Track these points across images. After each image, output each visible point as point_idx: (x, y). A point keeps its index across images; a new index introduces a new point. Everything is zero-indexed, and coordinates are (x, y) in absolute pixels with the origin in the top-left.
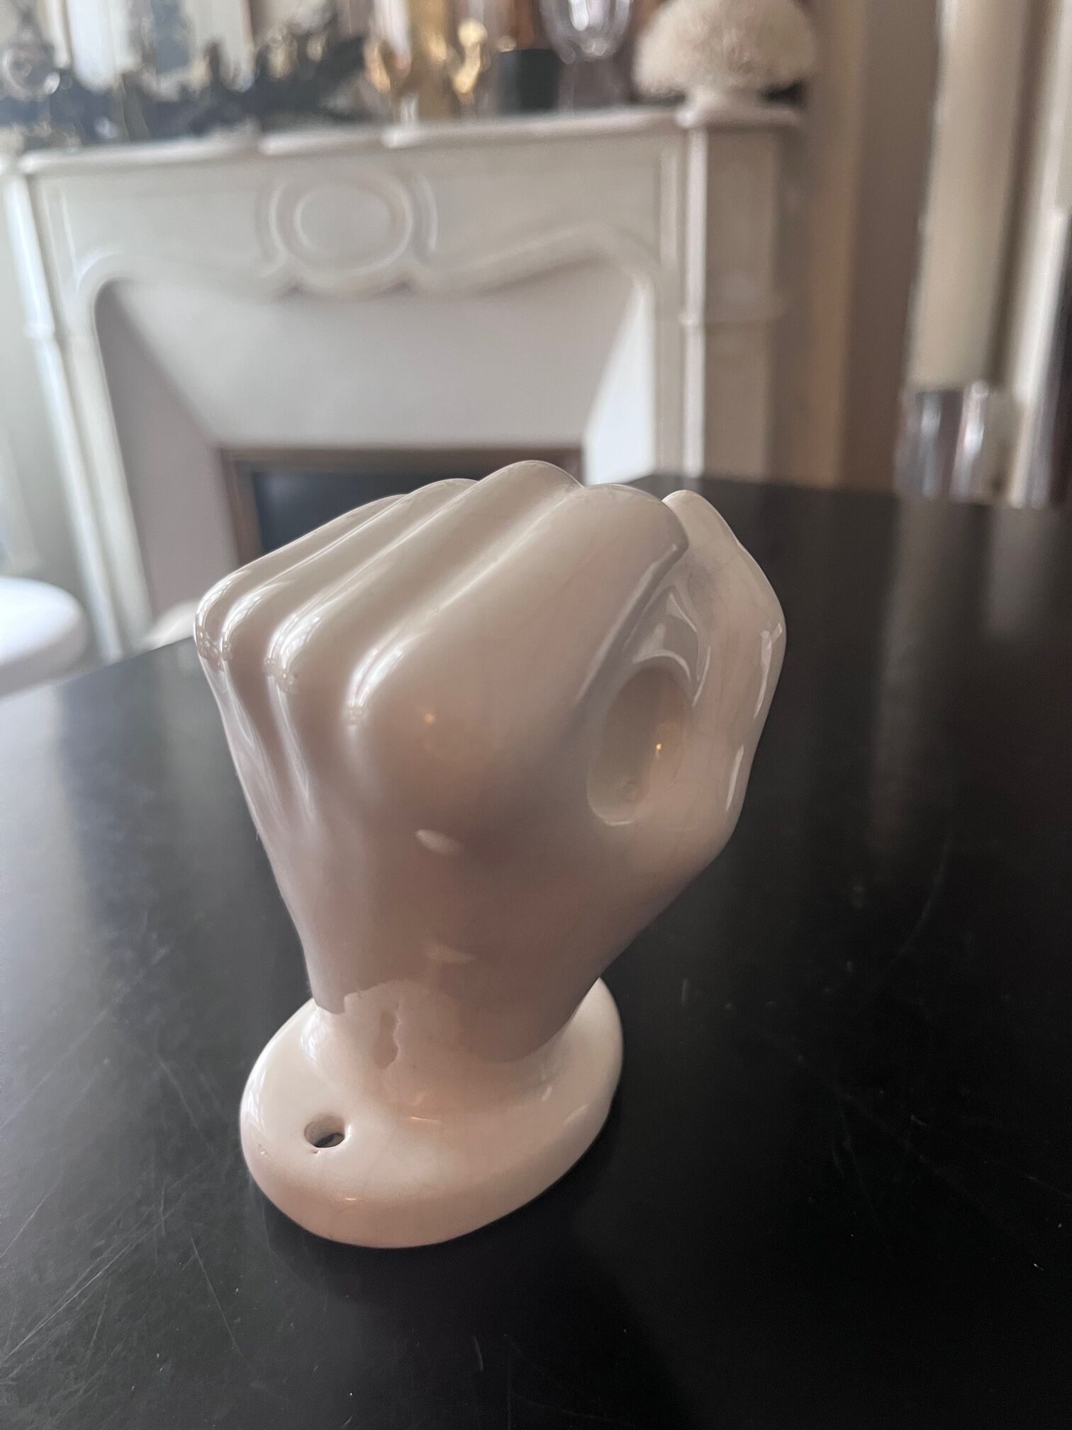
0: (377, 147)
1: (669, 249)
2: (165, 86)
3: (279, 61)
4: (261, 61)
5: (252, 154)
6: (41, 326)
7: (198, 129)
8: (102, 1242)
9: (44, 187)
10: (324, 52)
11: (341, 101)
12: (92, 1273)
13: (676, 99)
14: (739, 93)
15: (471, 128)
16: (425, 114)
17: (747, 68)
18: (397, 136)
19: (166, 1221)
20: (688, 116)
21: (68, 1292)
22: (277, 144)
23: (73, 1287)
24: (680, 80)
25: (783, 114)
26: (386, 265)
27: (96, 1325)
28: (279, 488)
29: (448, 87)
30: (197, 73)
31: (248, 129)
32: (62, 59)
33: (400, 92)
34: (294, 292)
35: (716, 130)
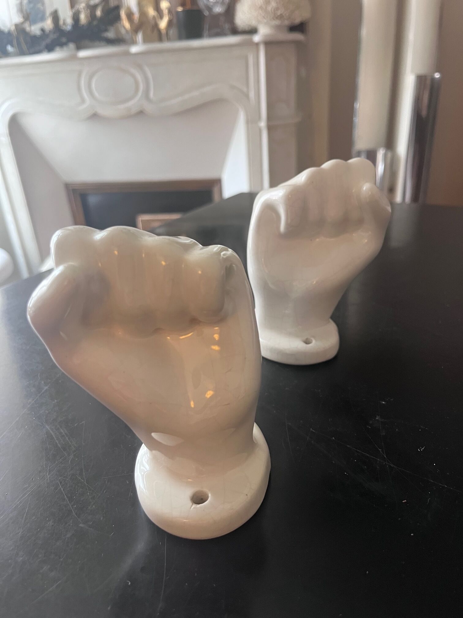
0: (127, 54)
1: (252, 94)
2: (35, 29)
3: (83, 18)
4: (76, 18)
5: (74, 58)
7: (50, 49)
8: (27, 485)
10: (101, 13)
11: (110, 34)
12: (24, 495)
13: (253, 31)
14: (278, 28)
15: (166, 45)
16: (146, 40)
17: (281, 17)
18: (134, 49)
20: (257, 38)
21: (15, 502)
22: (83, 54)
23: (17, 500)
24: (254, 23)
25: (297, 36)
26: (133, 104)
27: (25, 511)
28: (93, 200)
29: (156, 26)
30: (48, 24)
31: (72, 46)
33: (136, 29)
34: (94, 117)
35: (269, 44)
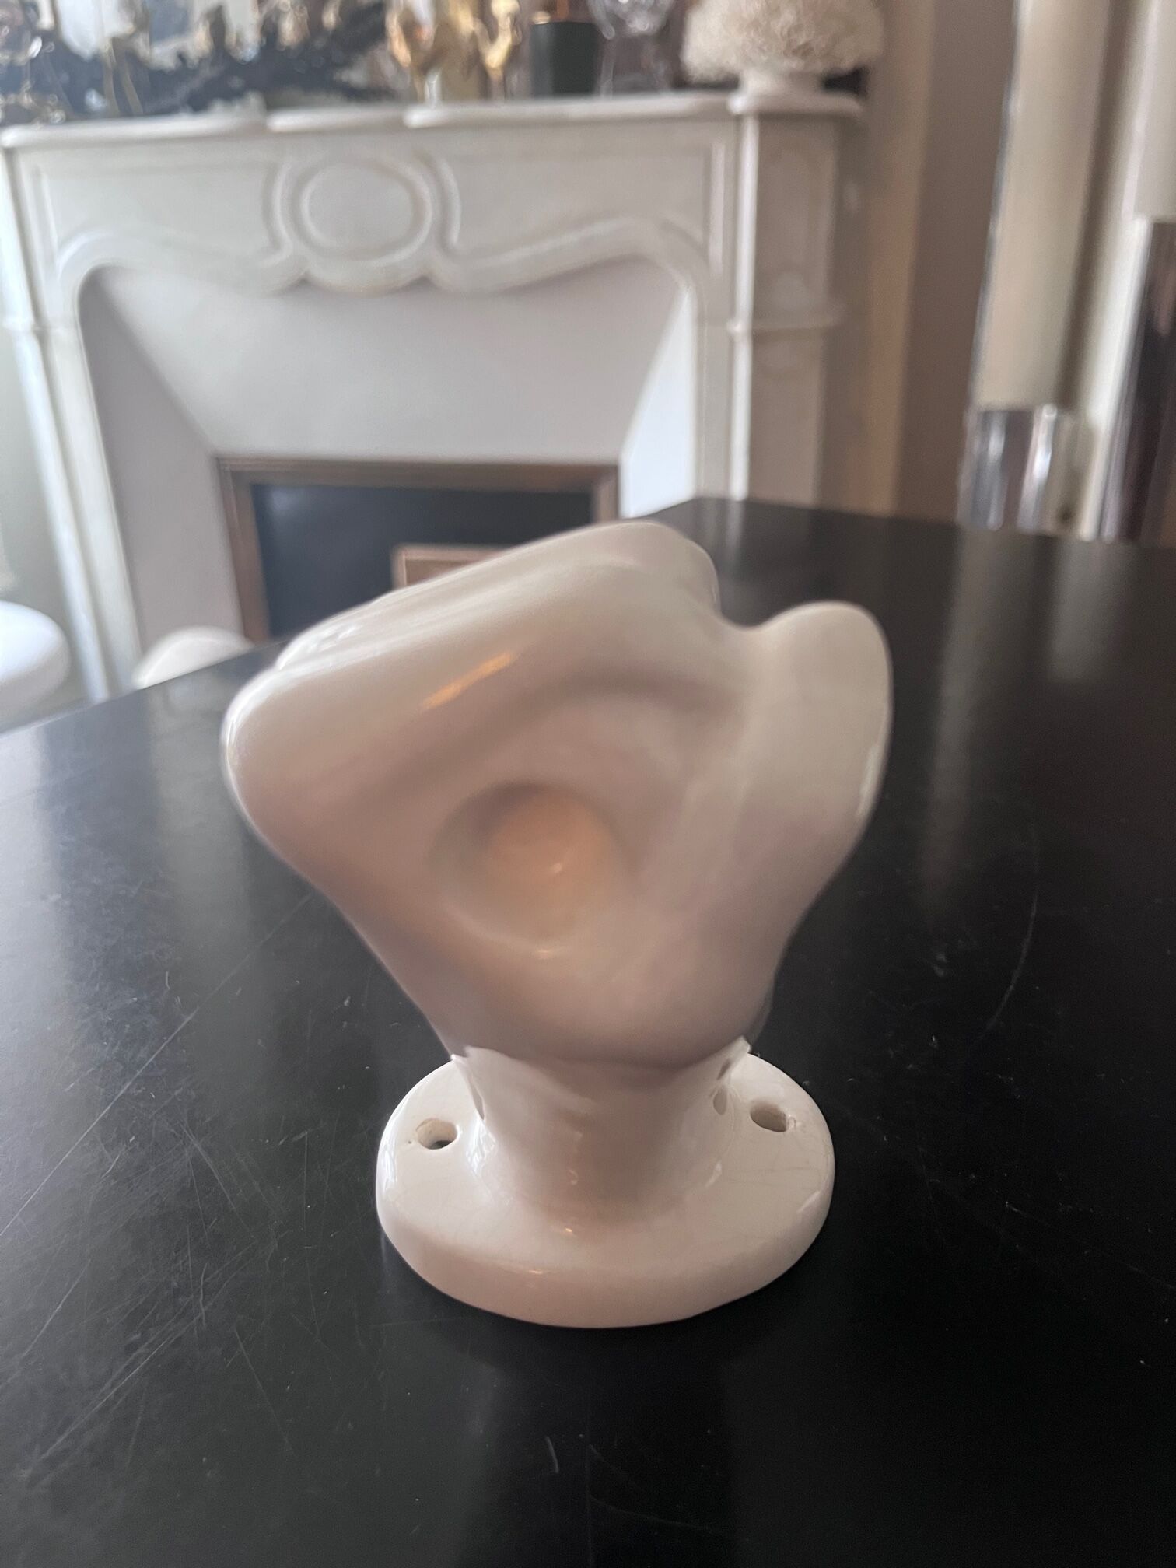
0: (398, 127)
1: (717, 249)
2: (162, 54)
3: (289, 30)
4: (269, 31)
5: (259, 131)
6: (20, 319)
7: (198, 104)
8: (137, 1336)
9: (24, 165)
10: (337, 19)
11: (356, 76)
12: (128, 1369)
13: (729, 84)
14: (795, 78)
15: (501, 109)
16: (449, 94)
17: (804, 51)
18: (417, 116)
19: (206, 1312)
20: (739, 103)
21: (101, 1391)
22: (284, 121)
23: (108, 1385)
24: (732, 62)
25: (843, 103)
26: (405, 259)
27: (135, 1426)
28: (282, 503)
29: (476, 61)
30: (198, 41)
31: (254, 100)
32: (46, 21)
33: (424, 65)
34: (302, 286)
35: (769, 118)
